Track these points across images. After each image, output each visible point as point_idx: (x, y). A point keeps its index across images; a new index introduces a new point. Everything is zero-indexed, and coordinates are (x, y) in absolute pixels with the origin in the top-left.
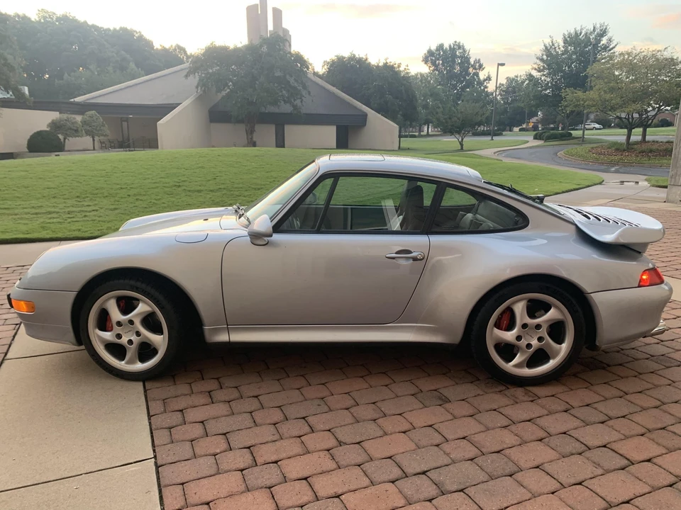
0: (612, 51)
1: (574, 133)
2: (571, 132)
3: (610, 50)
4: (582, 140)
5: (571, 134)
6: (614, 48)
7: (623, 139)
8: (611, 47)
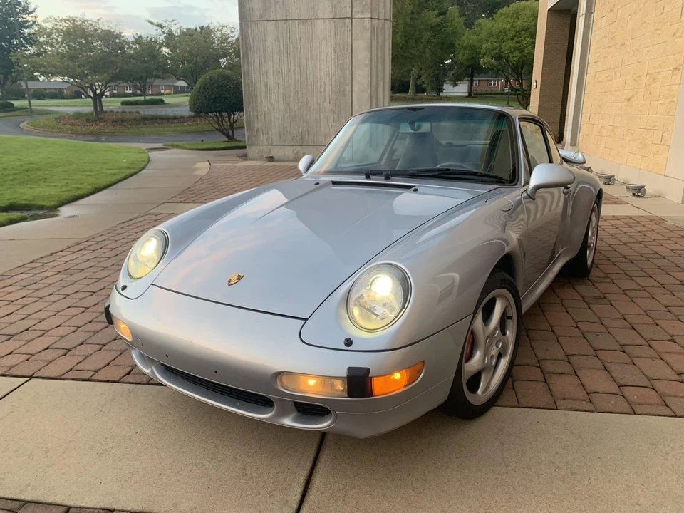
0: (33, 15)
1: (16, 103)
2: (13, 102)
3: (30, 13)
4: (30, 112)
5: (13, 105)
6: (34, 11)
7: (91, 109)
8: (30, 10)
